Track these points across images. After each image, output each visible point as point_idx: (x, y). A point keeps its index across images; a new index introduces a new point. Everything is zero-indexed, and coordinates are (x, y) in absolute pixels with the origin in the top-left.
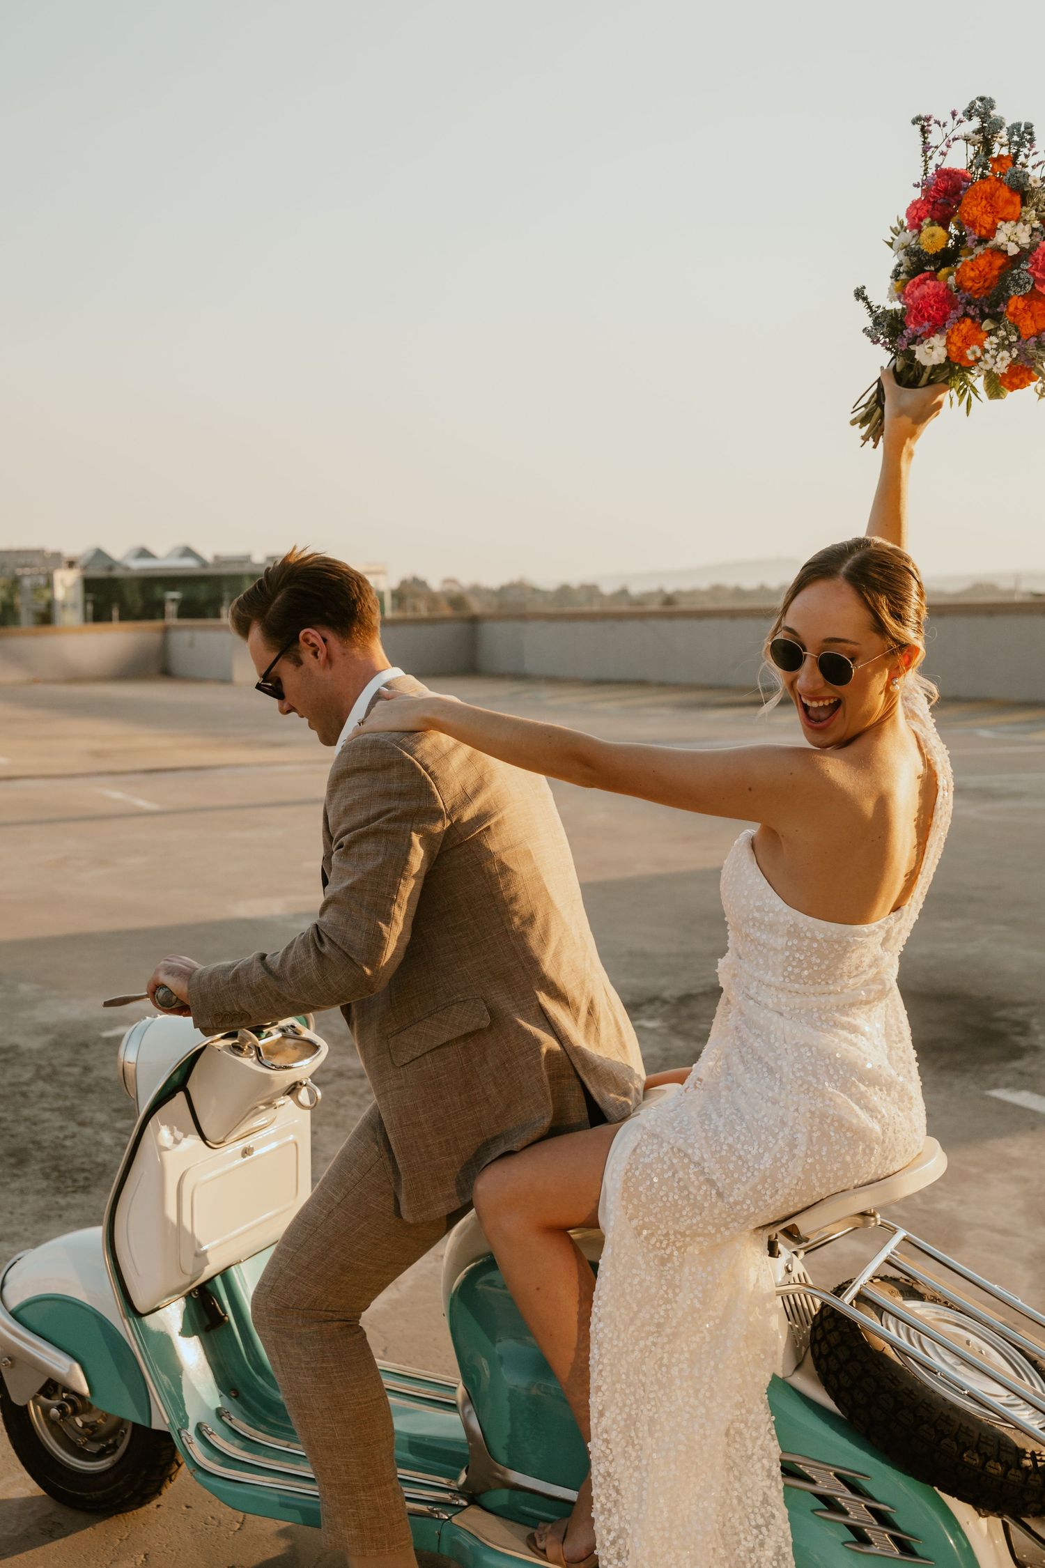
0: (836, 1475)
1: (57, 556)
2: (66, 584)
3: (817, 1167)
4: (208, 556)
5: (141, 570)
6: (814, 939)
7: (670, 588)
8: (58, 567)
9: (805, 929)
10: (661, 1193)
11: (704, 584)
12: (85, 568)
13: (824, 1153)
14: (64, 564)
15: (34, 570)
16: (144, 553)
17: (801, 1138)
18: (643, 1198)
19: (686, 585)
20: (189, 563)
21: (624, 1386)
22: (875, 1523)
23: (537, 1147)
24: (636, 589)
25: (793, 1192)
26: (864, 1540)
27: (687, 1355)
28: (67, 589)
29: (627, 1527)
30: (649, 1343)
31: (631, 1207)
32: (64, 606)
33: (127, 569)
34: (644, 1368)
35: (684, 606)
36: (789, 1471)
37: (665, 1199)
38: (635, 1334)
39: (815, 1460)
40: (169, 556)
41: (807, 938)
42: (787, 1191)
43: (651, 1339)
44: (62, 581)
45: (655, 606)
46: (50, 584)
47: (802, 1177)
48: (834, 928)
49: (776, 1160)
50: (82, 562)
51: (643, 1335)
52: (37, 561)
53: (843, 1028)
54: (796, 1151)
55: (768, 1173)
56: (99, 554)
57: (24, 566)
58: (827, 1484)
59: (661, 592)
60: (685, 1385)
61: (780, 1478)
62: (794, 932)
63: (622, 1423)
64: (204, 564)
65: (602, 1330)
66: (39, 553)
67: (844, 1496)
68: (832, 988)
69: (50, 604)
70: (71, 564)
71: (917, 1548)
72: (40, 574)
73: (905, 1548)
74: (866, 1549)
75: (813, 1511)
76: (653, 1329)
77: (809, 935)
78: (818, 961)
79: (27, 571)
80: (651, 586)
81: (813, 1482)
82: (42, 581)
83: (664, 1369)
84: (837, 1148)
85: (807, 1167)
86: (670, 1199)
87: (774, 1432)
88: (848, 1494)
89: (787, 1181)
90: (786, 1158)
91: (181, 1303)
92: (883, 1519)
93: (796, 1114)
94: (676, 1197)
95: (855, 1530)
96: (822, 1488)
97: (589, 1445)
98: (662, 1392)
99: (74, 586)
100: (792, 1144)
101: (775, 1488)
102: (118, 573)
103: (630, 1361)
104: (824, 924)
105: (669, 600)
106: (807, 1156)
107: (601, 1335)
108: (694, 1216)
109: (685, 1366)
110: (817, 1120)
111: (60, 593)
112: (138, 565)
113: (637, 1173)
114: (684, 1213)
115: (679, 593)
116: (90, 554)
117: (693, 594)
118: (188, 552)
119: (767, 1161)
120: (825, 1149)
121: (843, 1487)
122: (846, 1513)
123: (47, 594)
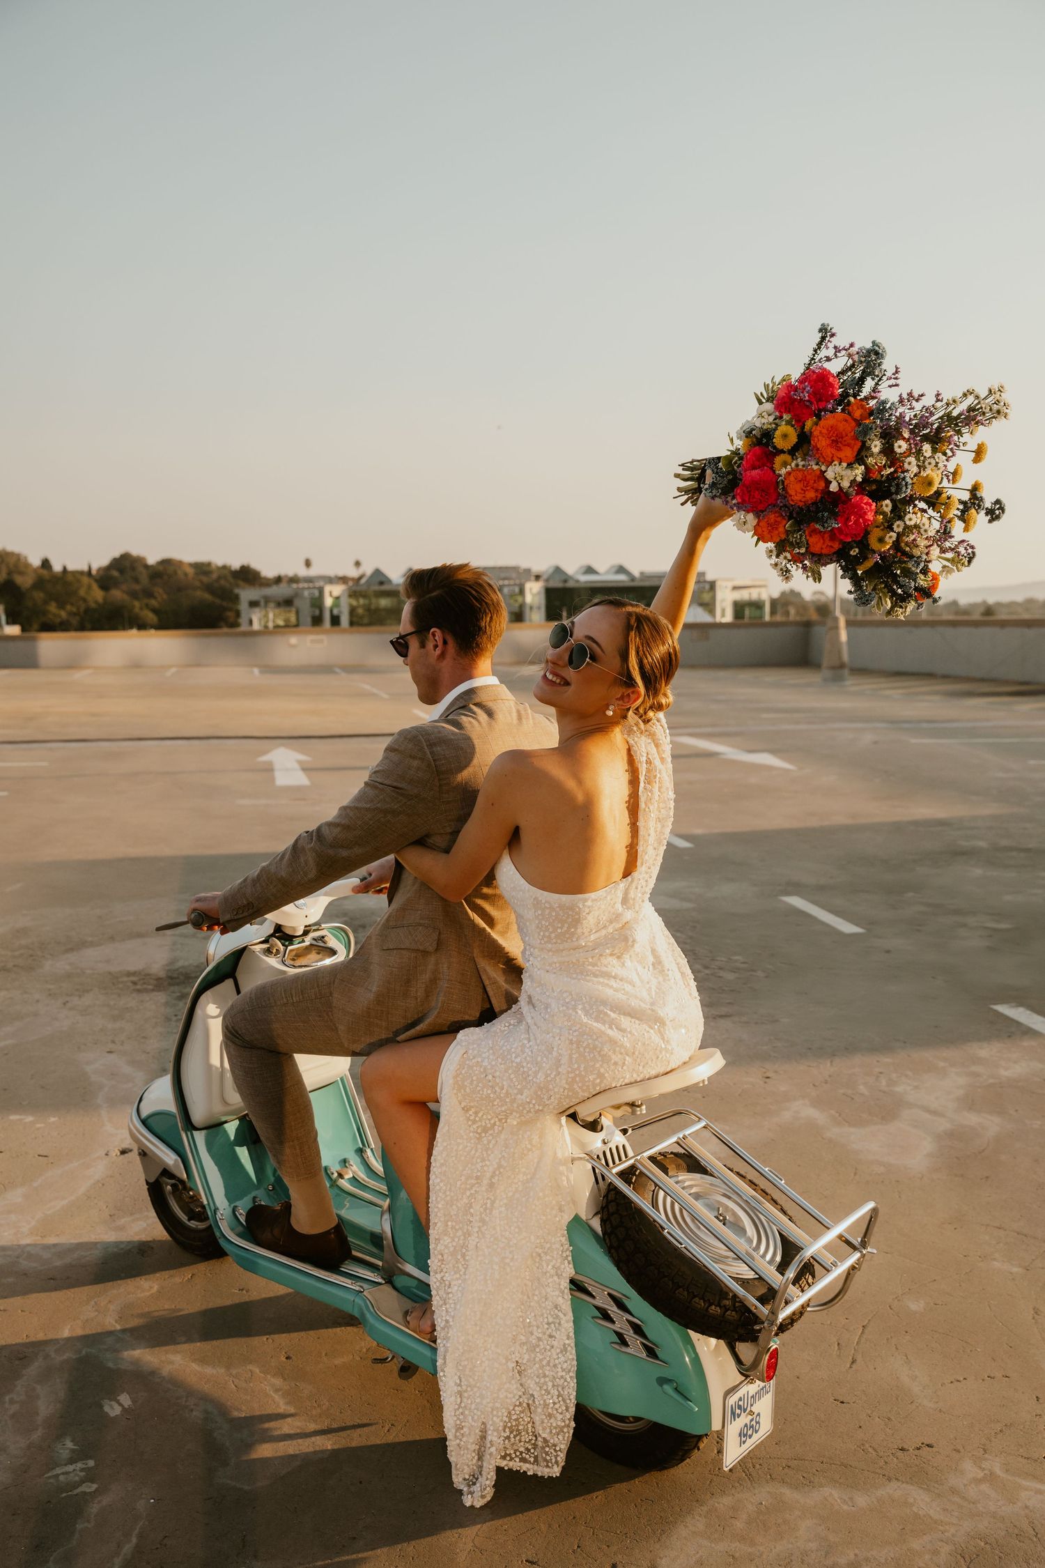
0: (609, 1294)
1: (528, 571)
2: (533, 593)
3: (577, 1079)
4: (636, 574)
5: (586, 582)
6: (552, 908)
7: (991, 600)
8: (529, 580)
9: (543, 901)
10: (479, 1088)
11: (1019, 598)
12: (547, 580)
13: (582, 1069)
14: (533, 578)
15: (512, 582)
16: (590, 570)
17: (565, 1060)
18: (468, 1090)
19: (1005, 598)
20: (622, 577)
21: (454, 1224)
22: (632, 1332)
23: (414, 1043)
24: (964, 601)
25: (563, 1097)
26: (624, 1343)
27: (505, 1201)
28: (534, 595)
29: (451, 1320)
30: (472, 1192)
31: (459, 1095)
32: (531, 608)
33: (577, 581)
34: (472, 1211)
35: (1003, 616)
36: (577, 1286)
37: (481, 1092)
38: (463, 1186)
39: (596, 1282)
40: (607, 572)
41: (547, 908)
42: (557, 1096)
43: (474, 1189)
44: (531, 589)
45: (976, 616)
46: (522, 592)
47: (567, 1087)
48: (565, 898)
49: (547, 1076)
50: (545, 577)
51: (468, 1186)
52: (514, 575)
53: (596, 976)
54: (560, 1070)
55: (542, 1085)
56: (558, 570)
57: (504, 579)
58: (603, 1301)
59: (984, 602)
60: (502, 1222)
61: (567, 1291)
62: (537, 903)
63: (452, 1249)
64: (633, 579)
65: (438, 1184)
66: (515, 569)
67: (613, 1309)
68: (576, 943)
69: (522, 606)
70: (538, 577)
71: (658, 1352)
72: (515, 585)
73: (651, 1352)
74: (624, 1349)
75: (593, 1318)
76: (473, 1181)
77: (547, 905)
78: (560, 925)
79: (506, 582)
80: (977, 599)
81: (593, 1297)
82: (517, 589)
83: (488, 1211)
84: (591, 1064)
85: (570, 1080)
86: (485, 1093)
87: (570, 1258)
88: (615, 1309)
89: (556, 1090)
90: (554, 1073)
91: (237, 1123)
92: (638, 1330)
93: (559, 1042)
94: (489, 1092)
95: (620, 1336)
96: (598, 1302)
97: (429, 1261)
98: (485, 1227)
99: (539, 593)
100: (558, 1063)
101: (563, 1299)
102: (570, 584)
103: (459, 1205)
104: (556, 896)
105: (989, 611)
106: (568, 1072)
107: (438, 1188)
108: (502, 1106)
109: (503, 1209)
110: (575, 1045)
111: (529, 599)
112: (584, 578)
113: (463, 1072)
114: (496, 1103)
115: (999, 604)
116: (551, 571)
117: (1012, 604)
118: (621, 570)
119: (541, 1076)
120: (582, 1066)
121: (612, 1303)
122: (613, 1322)
123: (520, 599)
